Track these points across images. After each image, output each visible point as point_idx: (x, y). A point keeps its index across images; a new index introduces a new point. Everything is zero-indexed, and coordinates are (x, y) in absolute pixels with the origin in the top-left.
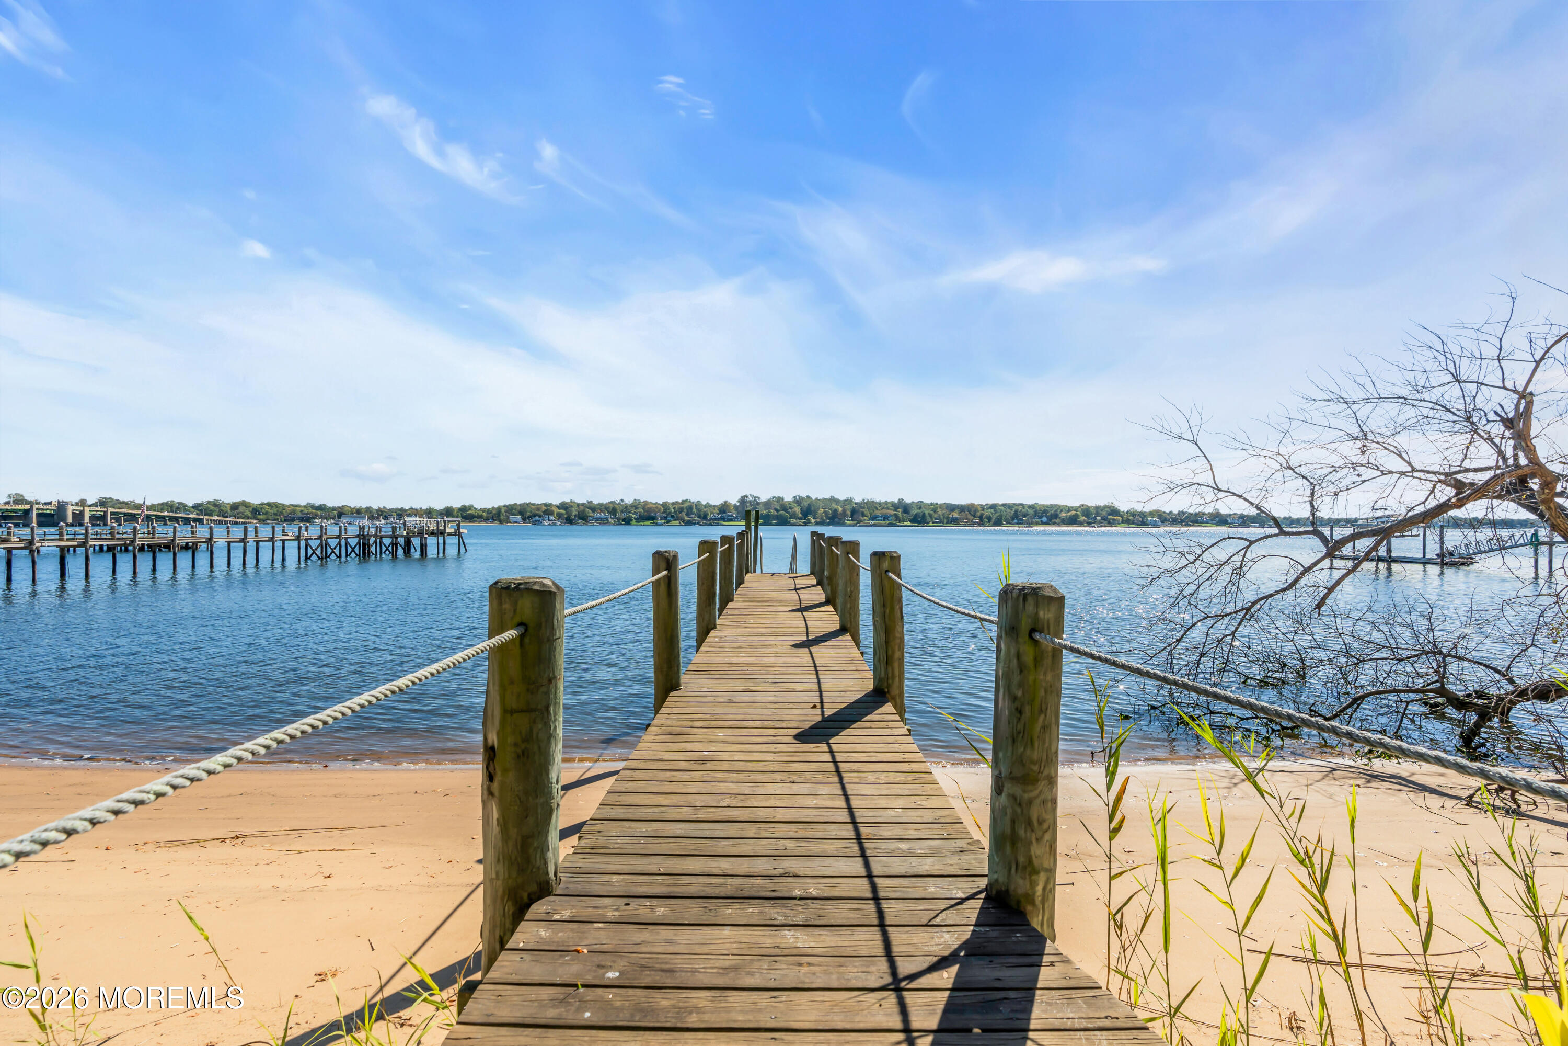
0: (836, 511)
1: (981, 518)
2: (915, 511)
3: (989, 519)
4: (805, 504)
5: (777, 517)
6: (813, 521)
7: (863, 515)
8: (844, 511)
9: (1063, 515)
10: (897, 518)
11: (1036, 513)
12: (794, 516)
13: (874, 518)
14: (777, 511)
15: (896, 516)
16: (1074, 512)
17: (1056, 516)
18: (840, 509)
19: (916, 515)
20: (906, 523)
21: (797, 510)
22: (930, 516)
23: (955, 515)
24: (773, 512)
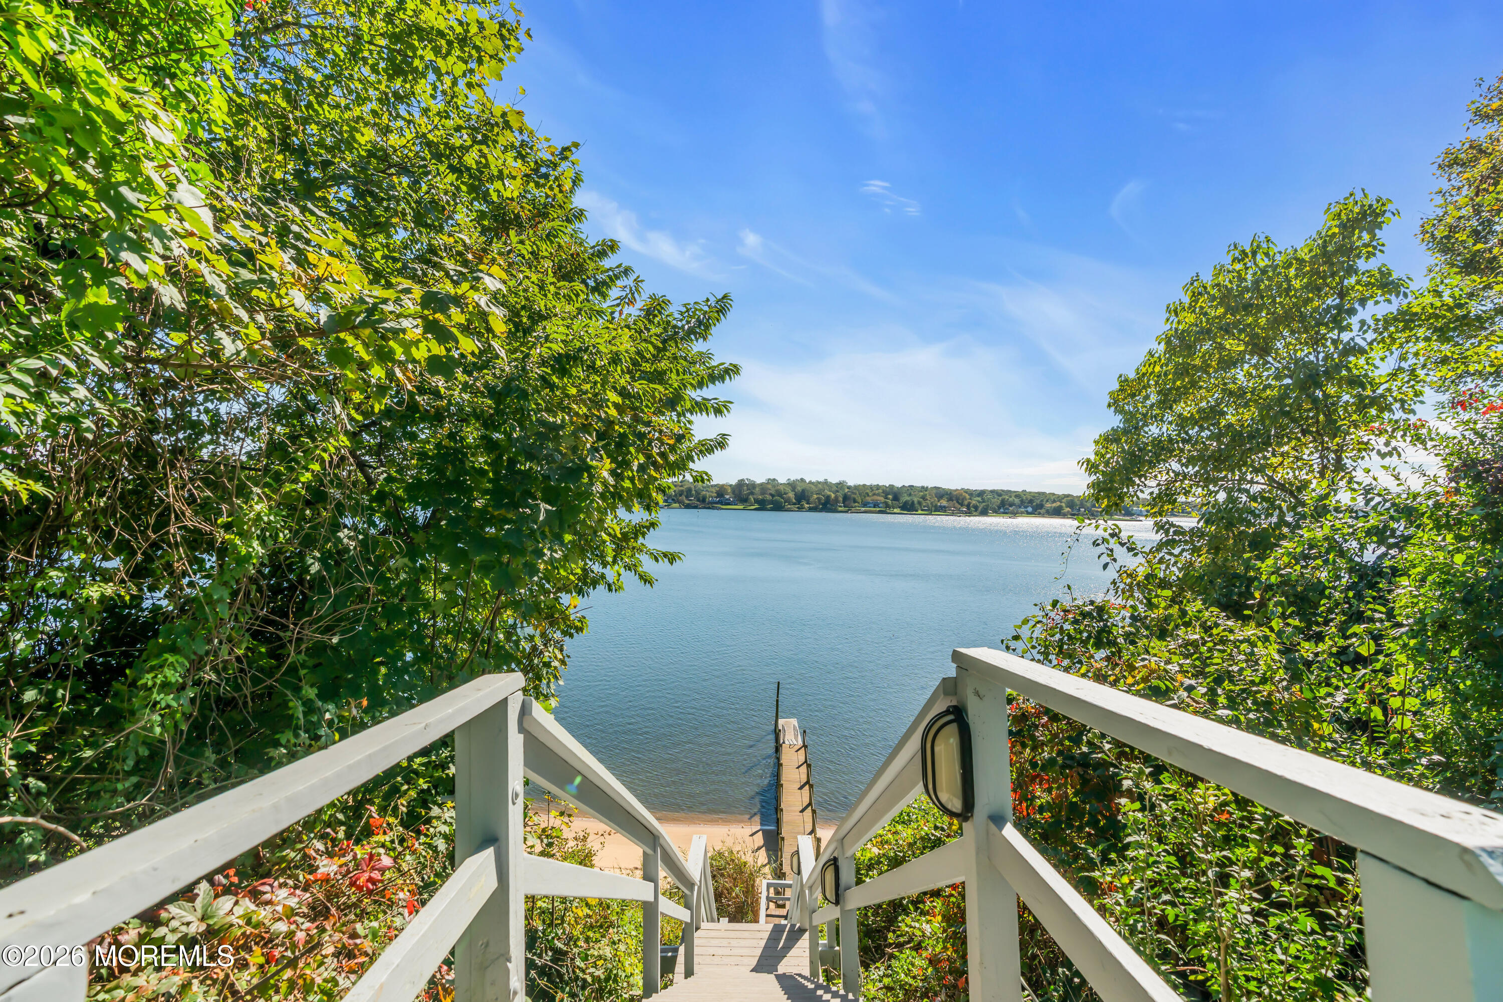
0: (828, 497)
1: (968, 506)
2: (905, 498)
3: (976, 508)
4: (799, 489)
5: (772, 502)
6: (806, 506)
7: (855, 501)
8: (836, 497)
9: (1048, 505)
10: (887, 506)
11: (1022, 501)
12: (788, 501)
13: (865, 505)
14: (773, 496)
15: (886, 503)
16: (1058, 504)
17: (1041, 506)
18: (833, 496)
19: (906, 503)
20: (896, 510)
21: (791, 495)
22: (919, 503)
23: (944, 503)
24: (769, 497)
